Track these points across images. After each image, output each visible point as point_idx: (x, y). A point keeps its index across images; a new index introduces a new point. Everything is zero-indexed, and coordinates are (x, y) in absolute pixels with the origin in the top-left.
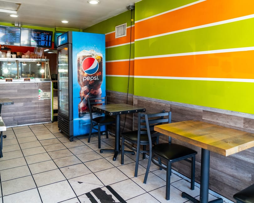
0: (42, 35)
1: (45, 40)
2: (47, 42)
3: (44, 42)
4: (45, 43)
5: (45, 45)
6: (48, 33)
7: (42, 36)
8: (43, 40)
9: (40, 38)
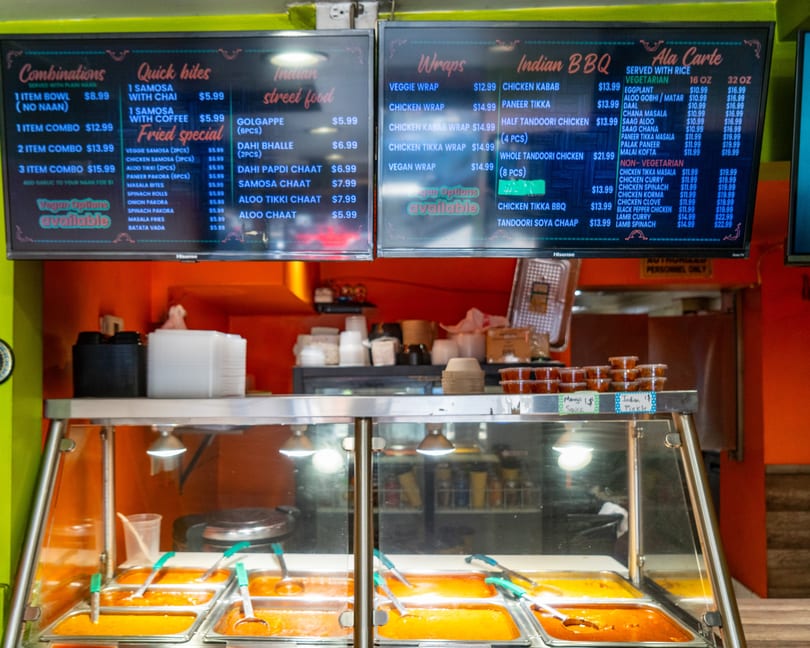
0: (632, 95)
1: (671, 151)
2: (690, 178)
3: (654, 182)
4: (672, 197)
5: (665, 223)
6: (715, 59)
7: (629, 106)
8: (639, 162)
9: (608, 138)
